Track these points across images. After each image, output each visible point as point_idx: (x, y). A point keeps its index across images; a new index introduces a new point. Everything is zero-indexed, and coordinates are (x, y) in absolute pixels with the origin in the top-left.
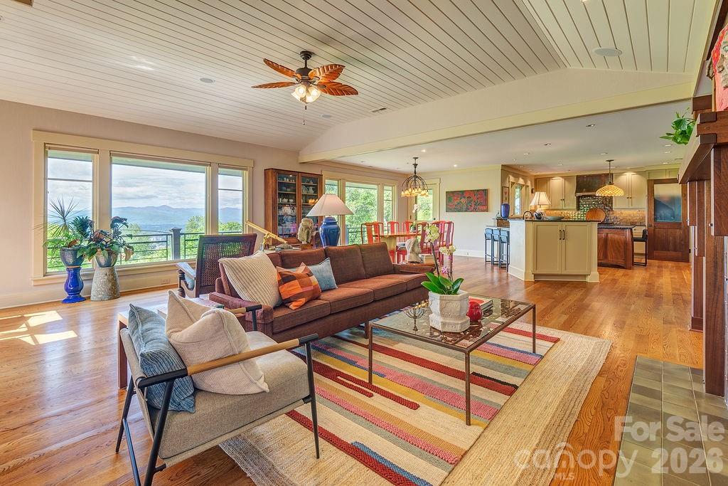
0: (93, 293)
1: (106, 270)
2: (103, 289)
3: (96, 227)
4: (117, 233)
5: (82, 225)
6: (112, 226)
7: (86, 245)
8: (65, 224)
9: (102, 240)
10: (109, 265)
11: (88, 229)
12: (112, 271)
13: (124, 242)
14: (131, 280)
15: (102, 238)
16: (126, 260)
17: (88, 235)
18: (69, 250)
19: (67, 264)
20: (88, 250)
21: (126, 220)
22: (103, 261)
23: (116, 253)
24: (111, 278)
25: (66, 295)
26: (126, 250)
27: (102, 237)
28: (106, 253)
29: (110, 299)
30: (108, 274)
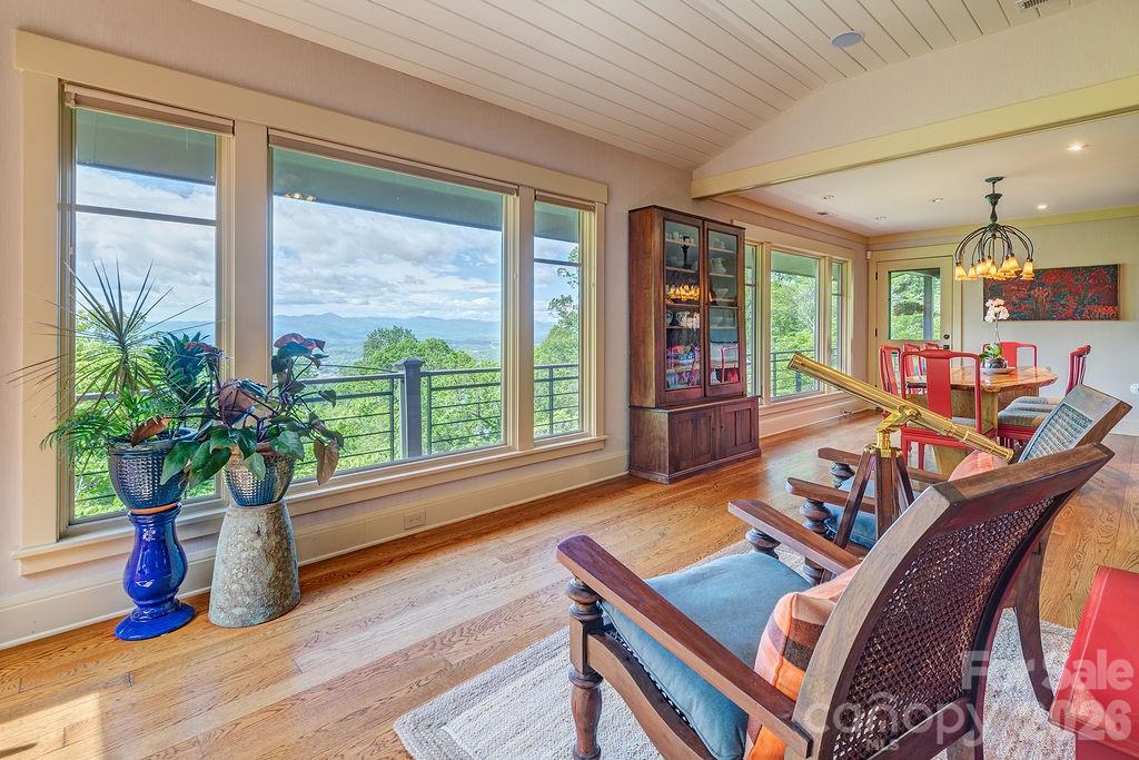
0: (217, 599)
1: (257, 518)
2: (248, 587)
3: (229, 371)
4: (290, 388)
5: (183, 363)
6: (279, 365)
7: (194, 431)
8: (124, 361)
9: (243, 412)
10: (266, 496)
11: (202, 377)
12: (277, 516)
13: (313, 416)
14: (324, 526)
15: (245, 406)
16: (321, 477)
17: (202, 394)
18: (137, 454)
19: (132, 500)
20: (199, 455)
21: (320, 344)
22: (247, 485)
23: (291, 460)
24: (274, 540)
25: (129, 607)
26: (319, 446)
27: (245, 402)
28: (257, 459)
29: (270, 619)
30: (264, 530)
